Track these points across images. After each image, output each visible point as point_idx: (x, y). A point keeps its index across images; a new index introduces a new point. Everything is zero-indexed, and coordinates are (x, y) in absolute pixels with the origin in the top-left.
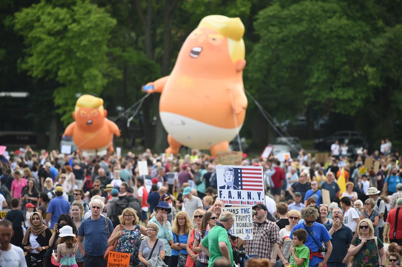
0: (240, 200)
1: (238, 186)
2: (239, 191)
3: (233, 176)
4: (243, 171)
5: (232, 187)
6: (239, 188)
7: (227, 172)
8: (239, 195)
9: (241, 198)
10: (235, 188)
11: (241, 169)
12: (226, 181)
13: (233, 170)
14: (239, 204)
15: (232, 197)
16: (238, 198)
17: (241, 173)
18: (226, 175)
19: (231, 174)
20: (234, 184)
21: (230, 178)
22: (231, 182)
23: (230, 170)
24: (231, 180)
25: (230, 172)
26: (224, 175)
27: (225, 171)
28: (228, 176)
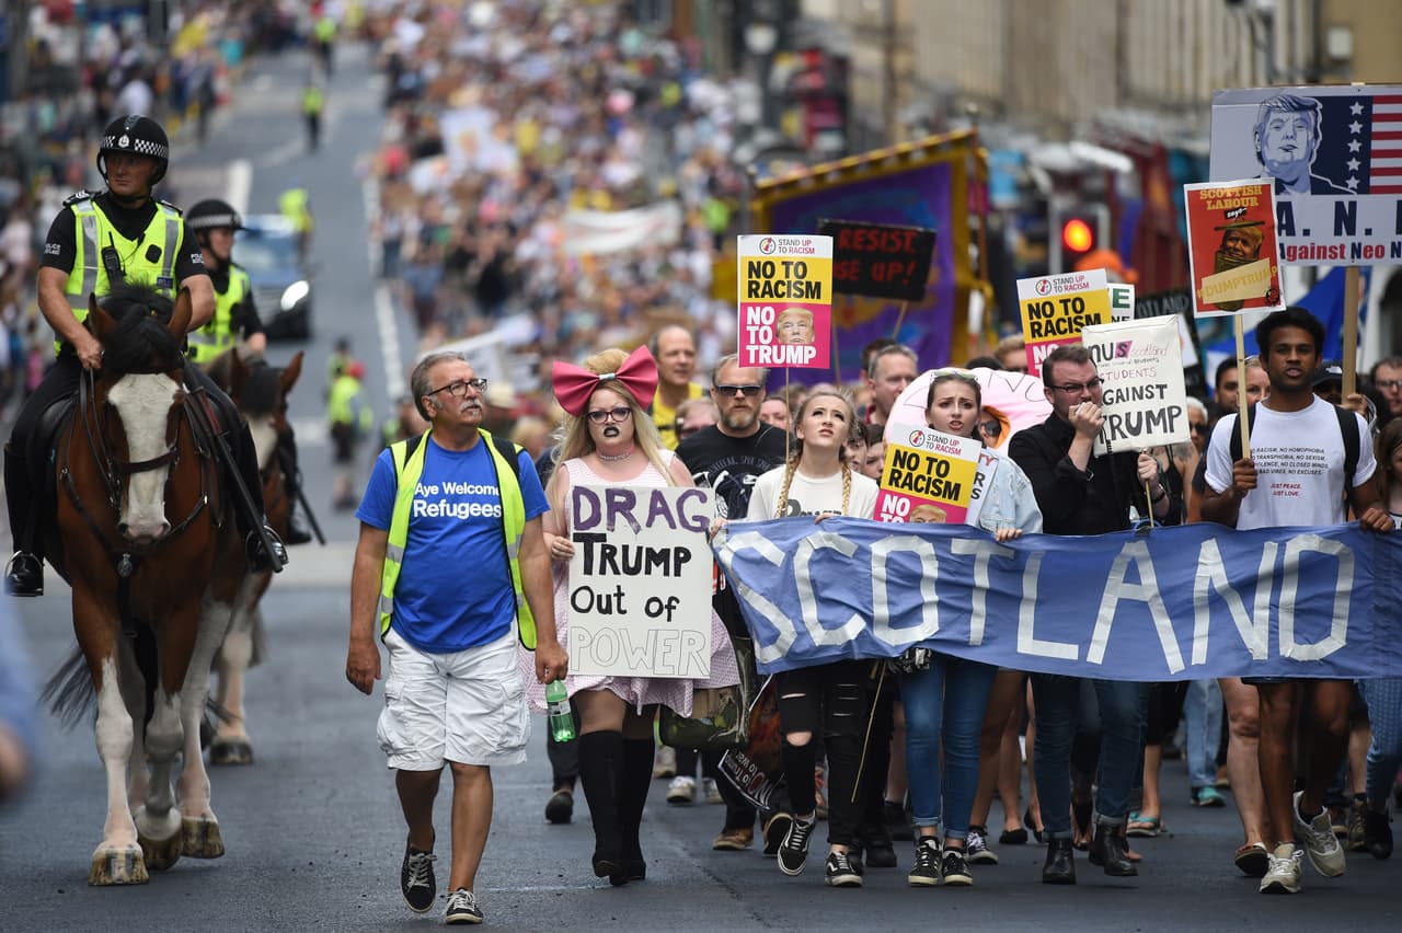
0: (1346, 240)
1: (1342, 176)
2: (1346, 199)
3: (1311, 135)
4: (1377, 109)
5: (1305, 182)
6: (1347, 186)
7: (1273, 116)
8: (1345, 219)
9: (1351, 231)
10: (1318, 188)
11: (1367, 102)
12: (1268, 156)
13: (1318, 109)
14: (1342, 257)
15: (1299, 230)
16: (1338, 232)
17: (1367, 118)
18: (1269, 130)
19: (1298, 123)
20: (1315, 168)
21: (1291, 142)
22: (1298, 161)
23: (1298, 106)
24: (1299, 154)
25: (1297, 115)
26: (1259, 132)
27: (1269, 112)
28: (1282, 133)
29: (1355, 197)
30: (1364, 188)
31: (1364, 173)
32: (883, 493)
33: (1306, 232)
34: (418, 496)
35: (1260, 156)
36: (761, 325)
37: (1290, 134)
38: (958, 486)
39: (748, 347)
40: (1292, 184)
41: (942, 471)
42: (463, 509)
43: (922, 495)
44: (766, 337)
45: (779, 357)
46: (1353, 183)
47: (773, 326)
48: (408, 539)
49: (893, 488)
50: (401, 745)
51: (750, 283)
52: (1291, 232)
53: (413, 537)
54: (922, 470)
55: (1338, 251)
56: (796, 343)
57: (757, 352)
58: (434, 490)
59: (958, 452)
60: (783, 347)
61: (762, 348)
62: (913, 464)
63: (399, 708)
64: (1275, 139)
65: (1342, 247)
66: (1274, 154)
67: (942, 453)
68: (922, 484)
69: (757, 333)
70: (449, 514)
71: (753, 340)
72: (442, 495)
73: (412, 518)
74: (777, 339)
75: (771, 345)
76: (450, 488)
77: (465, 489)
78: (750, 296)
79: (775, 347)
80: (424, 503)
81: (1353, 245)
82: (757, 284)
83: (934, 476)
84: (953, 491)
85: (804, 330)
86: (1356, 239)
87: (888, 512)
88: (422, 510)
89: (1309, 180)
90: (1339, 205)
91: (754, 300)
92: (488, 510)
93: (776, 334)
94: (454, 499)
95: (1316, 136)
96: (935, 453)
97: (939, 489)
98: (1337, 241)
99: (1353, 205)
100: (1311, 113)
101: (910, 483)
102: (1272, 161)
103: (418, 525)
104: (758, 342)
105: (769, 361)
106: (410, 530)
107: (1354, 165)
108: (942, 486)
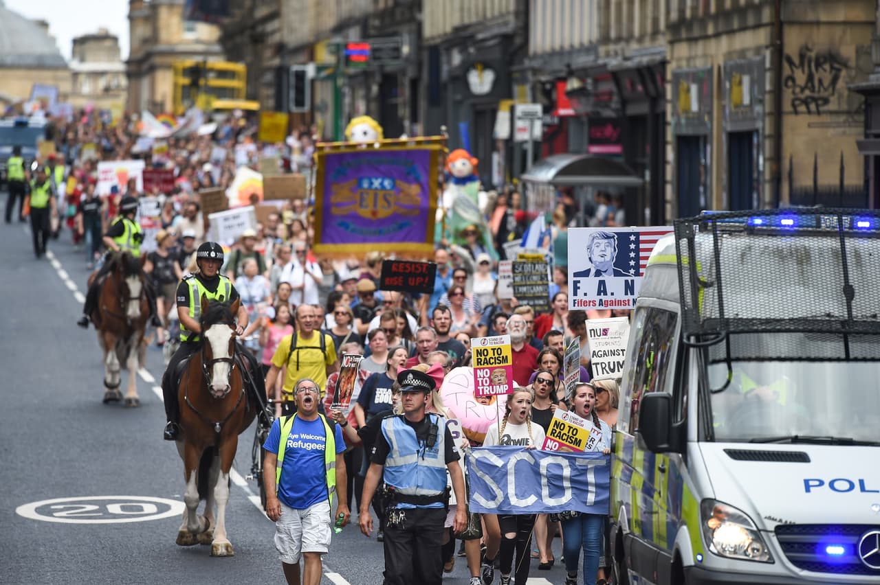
0: (630, 297)
3: (613, 250)
4: (642, 238)
5: (610, 271)
6: (629, 273)
7: (596, 241)
8: (629, 288)
10: (617, 274)
11: (637, 234)
12: (593, 259)
13: (615, 238)
14: (629, 305)
15: (609, 293)
16: (626, 294)
17: (637, 242)
18: (594, 247)
19: (607, 244)
20: (615, 265)
21: (604, 253)
22: (608, 261)
23: (607, 237)
24: (608, 258)
25: (606, 241)
26: (589, 248)
27: (593, 239)
28: (600, 249)
29: (633, 278)
30: (638, 274)
31: (637, 267)
32: (547, 438)
33: (612, 294)
34: (289, 439)
35: (590, 259)
36: (484, 377)
37: (603, 249)
38: (580, 441)
39: (479, 388)
40: (605, 272)
41: (574, 433)
42: (309, 446)
43: (564, 442)
44: (486, 382)
45: (493, 391)
46: (632, 271)
47: (489, 378)
48: (284, 458)
49: (552, 437)
50: (282, 552)
51: (478, 359)
52: (605, 294)
53: (287, 457)
54: (566, 431)
55: (627, 302)
56: (499, 384)
57: (483, 390)
58: (297, 436)
59: (582, 425)
60: (494, 387)
61: (485, 388)
62: (562, 428)
63: (282, 536)
64: (597, 252)
65: (629, 300)
66: (596, 258)
67: (575, 425)
68: (565, 437)
69: (482, 381)
70: (302, 447)
71: (480, 384)
72: (300, 439)
73: (286, 448)
74: (491, 383)
75: (489, 386)
76: (303, 436)
77: (310, 437)
78: (478, 365)
79: (491, 387)
80: (292, 441)
81: (633, 300)
82: (481, 359)
83: (570, 434)
84: (578, 442)
85: (503, 378)
86: (635, 297)
87: (548, 447)
88: (291, 444)
89: (612, 270)
90: (626, 282)
91: (480, 366)
92: (319, 447)
93: (491, 381)
94: (305, 441)
95: (615, 250)
96: (572, 424)
97: (572, 441)
98: (626, 298)
99: (632, 281)
100: (612, 240)
101: (560, 436)
102: (596, 261)
103: (289, 452)
104: (483, 385)
105: (488, 393)
106: (285, 454)
107: (632, 263)
108: (574, 440)
